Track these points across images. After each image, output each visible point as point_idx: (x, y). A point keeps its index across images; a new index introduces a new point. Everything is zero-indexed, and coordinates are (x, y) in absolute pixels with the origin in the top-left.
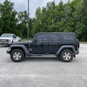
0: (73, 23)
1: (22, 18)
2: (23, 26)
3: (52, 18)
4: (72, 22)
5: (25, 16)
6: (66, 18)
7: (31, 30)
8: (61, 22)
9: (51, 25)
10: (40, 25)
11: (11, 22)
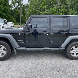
0: (66, 10)
1: (15, 4)
2: (16, 12)
3: (45, 4)
4: (64, 9)
5: (19, 3)
6: (59, 4)
7: (25, 16)
8: (54, 8)
9: (44, 12)
10: (33, 11)
11: (4, 7)
